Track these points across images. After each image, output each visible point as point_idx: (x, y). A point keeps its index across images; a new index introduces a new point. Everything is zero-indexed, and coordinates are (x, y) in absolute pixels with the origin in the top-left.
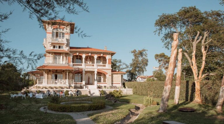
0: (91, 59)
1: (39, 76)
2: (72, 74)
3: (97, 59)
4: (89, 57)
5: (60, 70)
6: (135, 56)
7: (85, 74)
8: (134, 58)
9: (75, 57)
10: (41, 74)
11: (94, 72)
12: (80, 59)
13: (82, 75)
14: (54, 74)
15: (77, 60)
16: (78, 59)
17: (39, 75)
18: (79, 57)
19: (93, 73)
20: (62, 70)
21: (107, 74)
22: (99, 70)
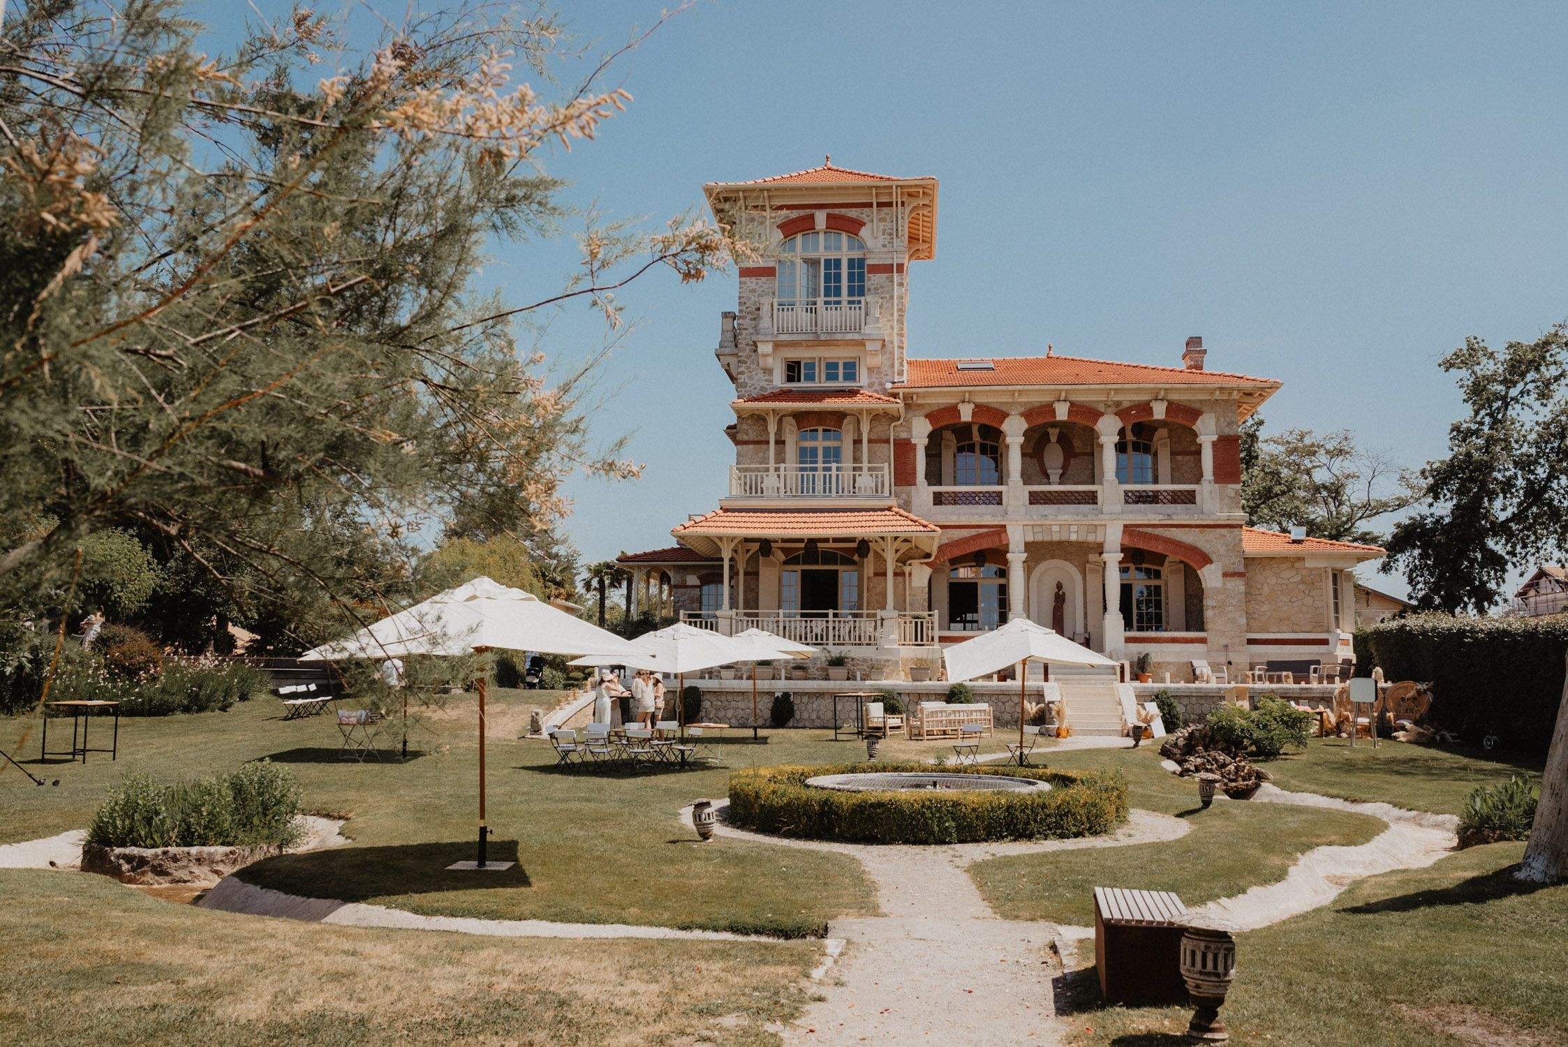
0: (1077, 444)
1: (697, 582)
2: (928, 571)
3: (1121, 448)
4: (1054, 434)
5: (836, 540)
6: (1478, 392)
7: (1029, 567)
8: (1464, 413)
9: (949, 436)
10: (704, 572)
11: (1099, 549)
12: (984, 451)
13: (1003, 573)
14: (799, 568)
15: (961, 457)
16: (971, 448)
17: (692, 580)
18: (976, 437)
19: (1092, 557)
20: (852, 540)
21: (1206, 560)
22: (1145, 535)
